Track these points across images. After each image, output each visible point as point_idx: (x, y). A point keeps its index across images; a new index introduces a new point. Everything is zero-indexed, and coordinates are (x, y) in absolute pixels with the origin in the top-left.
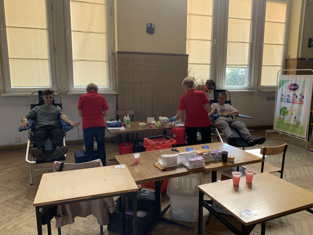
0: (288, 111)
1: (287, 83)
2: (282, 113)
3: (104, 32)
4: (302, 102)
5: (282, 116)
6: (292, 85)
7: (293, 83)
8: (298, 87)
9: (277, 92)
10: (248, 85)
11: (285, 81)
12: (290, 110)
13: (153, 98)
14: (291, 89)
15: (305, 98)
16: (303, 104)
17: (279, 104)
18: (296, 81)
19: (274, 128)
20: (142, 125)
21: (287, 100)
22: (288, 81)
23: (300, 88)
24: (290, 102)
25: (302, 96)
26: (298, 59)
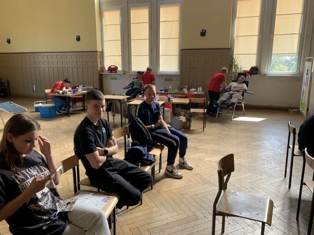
0: (304, 92)
3: (177, 37)
5: (303, 97)
6: (307, 70)
17: (303, 87)
18: (308, 67)
19: (300, 108)
23: (308, 73)
24: (305, 85)
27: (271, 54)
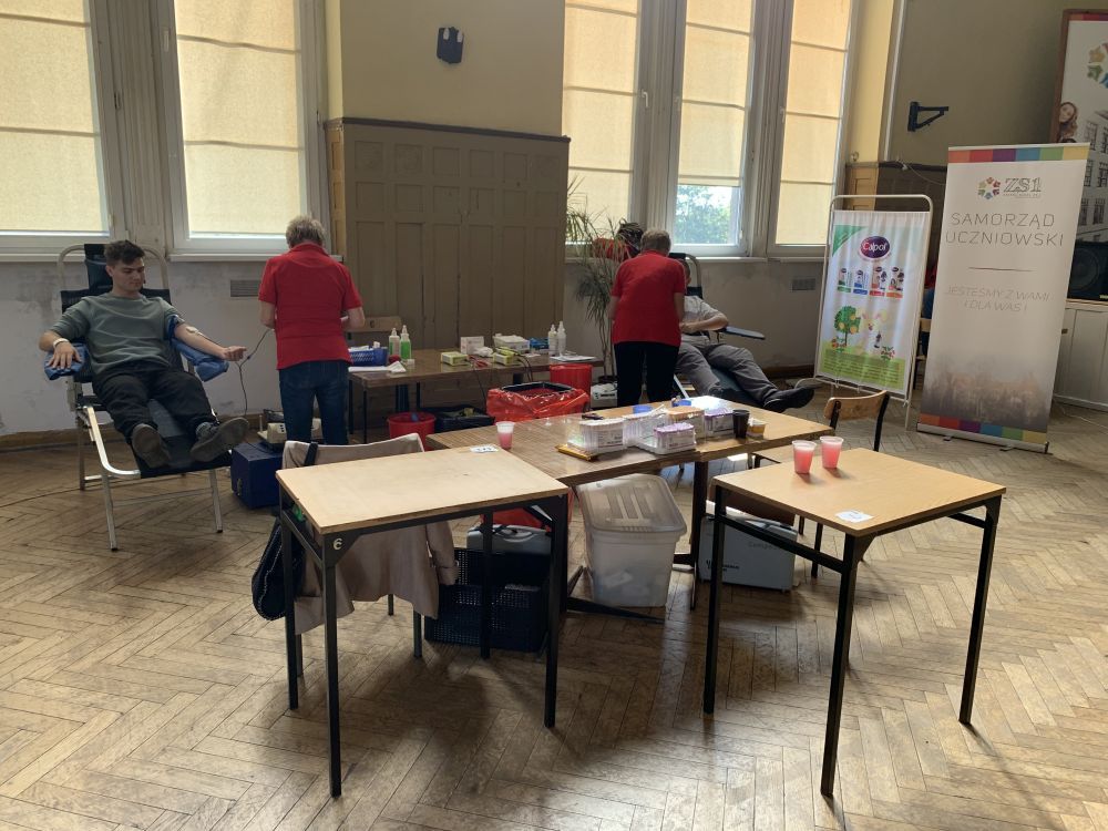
0: (859, 318)
1: (856, 234)
2: (842, 326)
3: (292, 47)
4: (899, 292)
5: (841, 335)
6: (871, 241)
7: (875, 234)
8: (888, 247)
9: (827, 263)
10: (741, 242)
11: (851, 229)
12: (864, 316)
13: (459, 277)
14: (867, 254)
15: (905, 279)
16: (900, 296)
17: (833, 300)
18: (883, 228)
19: (818, 371)
20: (454, 359)
21: (856, 285)
22: (860, 228)
23: (894, 250)
24: (865, 292)
25: (898, 273)
26: (882, 165)
27: (676, 175)
